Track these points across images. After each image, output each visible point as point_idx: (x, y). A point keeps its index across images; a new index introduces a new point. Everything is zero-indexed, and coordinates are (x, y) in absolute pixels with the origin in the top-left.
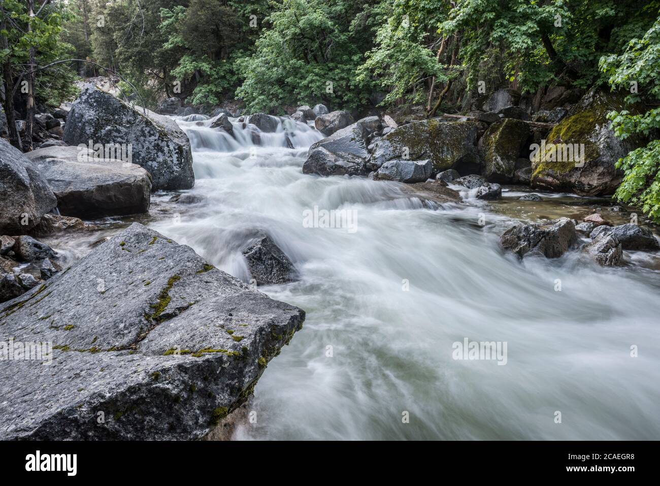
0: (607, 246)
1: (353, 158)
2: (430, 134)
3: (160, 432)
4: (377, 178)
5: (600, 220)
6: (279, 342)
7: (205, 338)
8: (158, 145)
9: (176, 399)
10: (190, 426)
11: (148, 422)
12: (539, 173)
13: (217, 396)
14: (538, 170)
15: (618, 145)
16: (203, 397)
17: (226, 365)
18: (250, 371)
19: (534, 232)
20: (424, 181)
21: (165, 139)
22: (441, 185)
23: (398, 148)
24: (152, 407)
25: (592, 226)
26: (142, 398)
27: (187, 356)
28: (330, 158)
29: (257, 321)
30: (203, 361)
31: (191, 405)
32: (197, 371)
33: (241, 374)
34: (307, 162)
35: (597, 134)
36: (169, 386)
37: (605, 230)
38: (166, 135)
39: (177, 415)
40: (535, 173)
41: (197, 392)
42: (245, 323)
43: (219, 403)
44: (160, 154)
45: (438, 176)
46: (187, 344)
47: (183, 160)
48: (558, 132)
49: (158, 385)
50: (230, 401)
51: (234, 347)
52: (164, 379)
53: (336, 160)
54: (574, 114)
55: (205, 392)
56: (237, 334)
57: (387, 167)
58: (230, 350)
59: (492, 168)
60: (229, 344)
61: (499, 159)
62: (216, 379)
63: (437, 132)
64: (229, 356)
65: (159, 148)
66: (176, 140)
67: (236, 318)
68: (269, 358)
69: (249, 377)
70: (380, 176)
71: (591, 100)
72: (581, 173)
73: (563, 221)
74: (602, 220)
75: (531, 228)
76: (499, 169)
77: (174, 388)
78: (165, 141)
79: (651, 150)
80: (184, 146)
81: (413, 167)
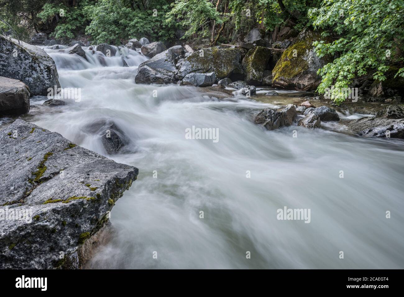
0: (312, 119)
1: (167, 72)
2: (214, 56)
3: (44, 253)
4: (182, 84)
5: (309, 104)
6: (121, 189)
7: (71, 191)
8: (32, 66)
9: (53, 231)
10: (64, 246)
11: (34, 248)
12: (276, 79)
13: (82, 226)
14: (276, 77)
15: (318, 62)
16: (72, 228)
17: (86, 206)
18: (103, 208)
19: (274, 113)
20: (211, 85)
21: (37, 62)
22: (221, 88)
23: (195, 65)
24: (36, 238)
25: (305, 108)
26: (28, 233)
27: (59, 203)
28: (152, 72)
29: (106, 177)
30: (70, 205)
31: (64, 234)
32: (66, 212)
33: (97, 211)
34: (137, 75)
35: (307, 55)
36: (48, 223)
37: (312, 110)
38: (37, 59)
39: (55, 241)
40: (274, 79)
41: (68, 225)
42: (98, 179)
43: (83, 230)
44: (34, 72)
45: (219, 82)
46: (59, 195)
47: (51, 76)
48: (286, 54)
49: (39, 223)
50: (91, 228)
51: (91, 194)
52: (43, 219)
53: (156, 74)
54: (295, 44)
55: (73, 225)
56: (93, 186)
57: (188, 78)
58: (88, 197)
59: (250, 76)
60: (88, 193)
61: (254, 71)
62: (80, 216)
63: (218, 55)
64: (88, 201)
65: (33, 69)
66: (45, 63)
67: (92, 176)
68: (116, 199)
69: (103, 212)
70: (184, 83)
71: (304, 35)
72: (299, 78)
73: (290, 106)
74: (310, 105)
75: (272, 111)
76: (254, 77)
77: (51, 224)
78: (37, 63)
79: (335, 64)
80: (51, 66)
81: (204, 77)
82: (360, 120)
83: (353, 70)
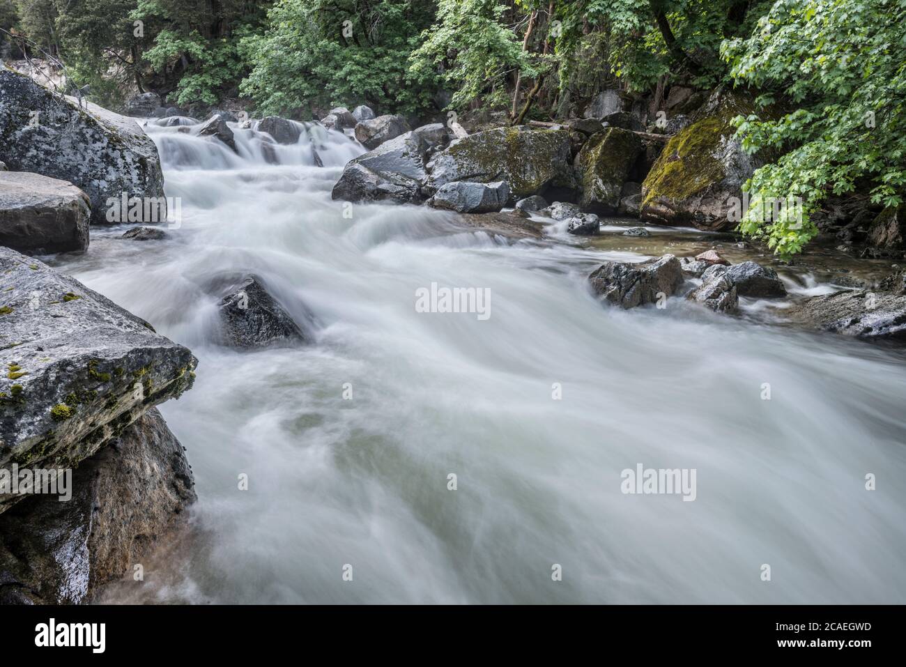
0: (717, 289)
1: (402, 179)
2: (509, 146)
4: (432, 205)
5: (715, 258)
8: (107, 155)
12: (650, 200)
14: (648, 198)
15: (748, 164)
19: (626, 273)
20: (498, 210)
21: (118, 147)
22: (521, 216)
23: (465, 166)
25: (704, 265)
28: (371, 178)
34: (337, 185)
35: (723, 148)
37: (719, 270)
38: (119, 141)
40: (646, 201)
44: (110, 168)
45: (518, 204)
47: (147, 179)
48: (674, 146)
53: (378, 183)
54: (695, 122)
57: (446, 191)
59: (591, 194)
61: (600, 182)
63: (518, 145)
65: (109, 161)
66: (136, 149)
70: (436, 204)
71: (717, 103)
72: (701, 201)
73: (666, 258)
74: (718, 258)
75: (623, 267)
76: (600, 196)
78: (118, 150)
79: (782, 166)
80: (149, 158)
81: (482, 191)
82: (832, 296)
83: (822, 181)
